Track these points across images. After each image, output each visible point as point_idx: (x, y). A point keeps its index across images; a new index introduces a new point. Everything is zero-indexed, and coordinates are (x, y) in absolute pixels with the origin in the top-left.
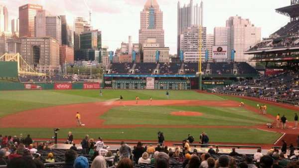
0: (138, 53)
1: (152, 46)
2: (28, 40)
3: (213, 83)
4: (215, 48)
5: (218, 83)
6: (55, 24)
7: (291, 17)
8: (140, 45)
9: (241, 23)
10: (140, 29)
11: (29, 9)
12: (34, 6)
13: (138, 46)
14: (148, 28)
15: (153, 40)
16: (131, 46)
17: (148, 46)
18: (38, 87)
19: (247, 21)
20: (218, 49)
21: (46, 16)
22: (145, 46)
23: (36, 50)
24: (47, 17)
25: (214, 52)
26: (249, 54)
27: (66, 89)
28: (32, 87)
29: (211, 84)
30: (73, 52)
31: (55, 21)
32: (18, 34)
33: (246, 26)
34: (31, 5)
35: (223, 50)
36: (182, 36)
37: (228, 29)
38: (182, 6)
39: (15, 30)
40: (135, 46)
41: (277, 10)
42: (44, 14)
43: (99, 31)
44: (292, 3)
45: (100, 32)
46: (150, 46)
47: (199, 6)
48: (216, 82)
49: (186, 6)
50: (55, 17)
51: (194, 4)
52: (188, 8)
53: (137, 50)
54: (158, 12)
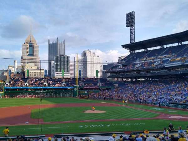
0: (21, 73)
1: (32, 68)
3: (86, 92)
5: (89, 92)
7: (131, 51)
9: (91, 55)
10: (22, 56)
14: (28, 56)
16: (16, 68)
17: (29, 68)
19: (94, 54)
33: (94, 57)
37: (83, 58)
38: (51, 42)
40: (19, 68)
41: (122, 46)
44: (131, 42)
47: (63, 43)
49: (54, 43)
51: (59, 42)
52: (55, 43)
53: (20, 71)
54: (35, 45)
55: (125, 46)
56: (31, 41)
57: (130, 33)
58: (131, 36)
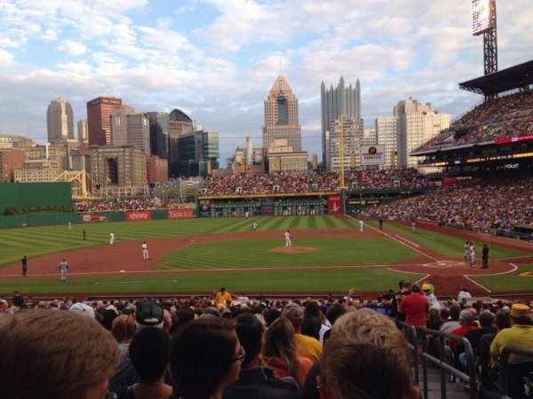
0: (261, 162)
1: (282, 151)
2: (100, 150)
3: (363, 203)
4: (366, 150)
5: (370, 202)
6: (141, 124)
7: (486, 95)
8: (264, 151)
9: (416, 110)
10: (264, 126)
11: (102, 105)
12: (108, 99)
13: (260, 152)
14: (277, 124)
15: (284, 142)
16: (250, 152)
17: (275, 151)
18: (102, 218)
19: (428, 107)
20: (370, 151)
21: (127, 113)
22: (270, 151)
23: (113, 164)
24: (128, 116)
25: (364, 154)
26: (418, 155)
27: (143, 219)
28: (93, 219)
29: (360, 204)
30: (166, 165)
31: (141, 121)
32: (87, 142)
33: (425, 114)
34: (105, 99)
35: (378, 152)
36: (327, 134)
37: (397, 120)
38: (328, 88)
39: (84, 136)
40: (257, 152)
41: (461, 85)
42: (124, 111)
43: (205, 131)
44: (485, 73)
45: (207, 133)
46: (279, 151)
47: (354, 87)
48: (366, 201)
49: (334, 89)
50: (140, 116)
51: (346, 85)
52: (337, 91)
53: (259, 158)
54: (290, 100)
55: (469, 85)
56: (281, 91)
57: (485, 49)
58: (485, 57)
